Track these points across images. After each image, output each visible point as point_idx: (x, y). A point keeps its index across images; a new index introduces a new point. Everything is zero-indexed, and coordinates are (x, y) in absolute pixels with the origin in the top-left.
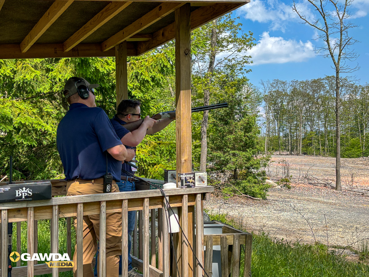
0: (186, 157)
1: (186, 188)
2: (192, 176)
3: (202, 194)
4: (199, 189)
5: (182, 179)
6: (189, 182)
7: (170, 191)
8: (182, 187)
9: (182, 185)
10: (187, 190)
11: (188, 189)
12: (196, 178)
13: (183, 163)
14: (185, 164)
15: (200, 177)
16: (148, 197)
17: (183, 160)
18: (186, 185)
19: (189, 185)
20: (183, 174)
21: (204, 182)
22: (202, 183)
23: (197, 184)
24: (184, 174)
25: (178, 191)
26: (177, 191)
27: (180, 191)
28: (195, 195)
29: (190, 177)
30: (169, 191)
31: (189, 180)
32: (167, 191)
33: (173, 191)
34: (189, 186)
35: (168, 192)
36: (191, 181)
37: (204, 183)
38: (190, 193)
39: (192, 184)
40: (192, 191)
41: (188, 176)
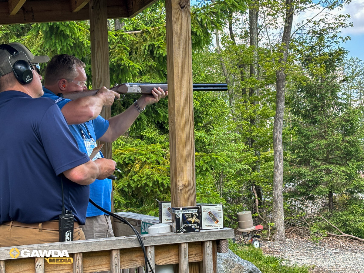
0: (185, 179)
1: (185, 232)
2: (195, 212)
3: (213, 242)
4: (207, 233)
5: (177, 217)
6: (190, 222)
7: (157, 239)
8: (178, 231)
9: (178, 227)
10: (186, 236)
11: (189, 234)
12: (204, 215)
13: (181, 190)
14: (183, 192)
15: (210, 213)
16: (117, 249)
17: (180, 184)
18: (184, 228)
19: (191, 227)
20: (179, 209)
21: (217, 222)
22: (214, 223)
23: (206, 225)
24: (181, 208)
25: (171, 237)
26: (168, 238)
27: (174, 237)
28: (202, 244)
29: (192, 213)
30: (155, 239)
31: (190, 219)
32: (150, 239)
33: (162, 238)
34: (190, 230)
35: (152, 241)
36: (193, 221)
37: (218, 224)
38: (192, 241)
39: (196, 226)
40: (196, 237)
41: (188, 212)
